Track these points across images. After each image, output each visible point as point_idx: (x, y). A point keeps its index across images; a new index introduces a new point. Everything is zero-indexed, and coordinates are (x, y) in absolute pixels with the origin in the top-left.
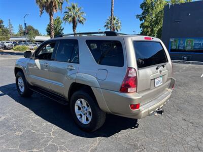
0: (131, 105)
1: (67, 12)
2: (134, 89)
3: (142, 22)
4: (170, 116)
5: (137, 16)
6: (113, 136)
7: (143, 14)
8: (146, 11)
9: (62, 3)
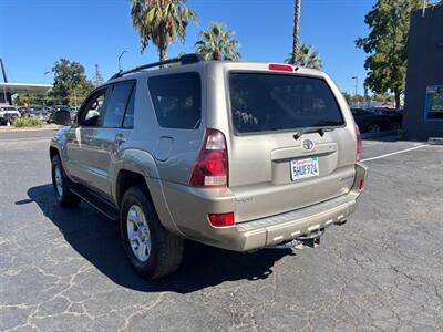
0: (210, 215)
1: (201, 42)
2: (220, 179)
3: (369, 55)
4: (360, 258)
5: (359, 43)
6: (199, 292)
7: (372, 35)
8: (380, 30)
9: (185, 24)
